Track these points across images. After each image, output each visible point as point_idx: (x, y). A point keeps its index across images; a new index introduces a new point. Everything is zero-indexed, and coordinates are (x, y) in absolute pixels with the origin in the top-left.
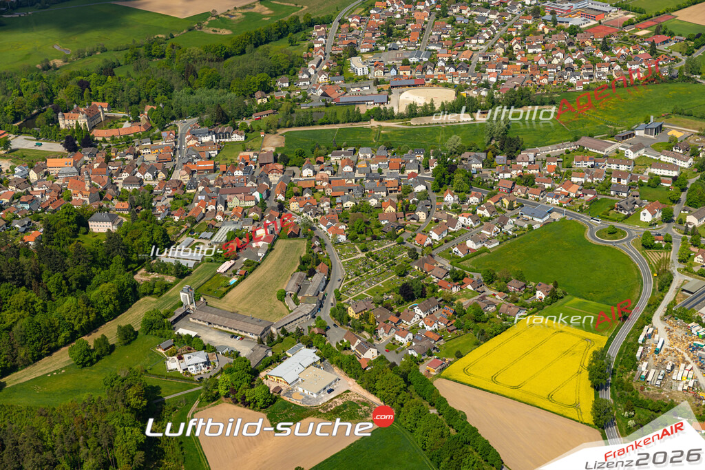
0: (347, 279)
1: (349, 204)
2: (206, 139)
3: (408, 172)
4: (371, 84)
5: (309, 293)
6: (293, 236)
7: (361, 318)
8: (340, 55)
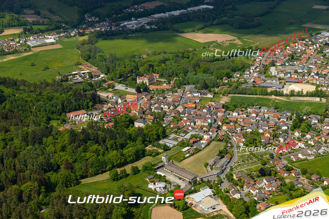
0: (238, 162)
1: (249, 130)
2: (195, 95)
3: (281, 120)
4: (277, 79)
5: (218, 165)
6: (219, 140)
7: (238, 180)
8: (266, 65)
